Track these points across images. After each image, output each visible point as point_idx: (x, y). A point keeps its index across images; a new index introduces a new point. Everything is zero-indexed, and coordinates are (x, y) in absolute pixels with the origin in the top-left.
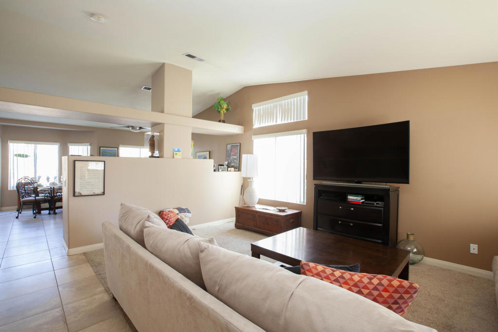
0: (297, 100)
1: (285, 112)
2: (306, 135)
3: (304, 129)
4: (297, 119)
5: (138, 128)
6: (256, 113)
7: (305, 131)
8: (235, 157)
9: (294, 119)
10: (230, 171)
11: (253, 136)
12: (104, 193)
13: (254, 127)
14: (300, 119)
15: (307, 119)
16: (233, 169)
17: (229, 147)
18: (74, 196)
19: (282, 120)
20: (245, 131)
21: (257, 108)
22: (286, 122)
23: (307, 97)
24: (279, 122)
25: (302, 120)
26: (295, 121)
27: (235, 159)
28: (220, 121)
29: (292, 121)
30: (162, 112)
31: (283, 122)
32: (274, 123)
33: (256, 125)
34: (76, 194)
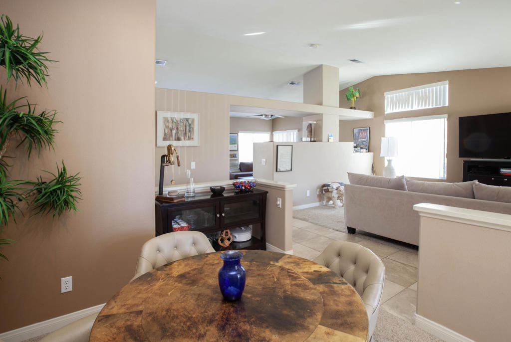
0: (436, 89)
1: (423, 99)
2: (446, 119)
3: (445, 114)
4: (436, 105)
5: (270, 116)
6: (388, 99)
7: (446, 115)
8: (365, 140)
9: (432, 106)
10: (363, 152)
11: (385, 121)
12: (291, 169)
13: (386, 113)
14: (440, 104)
15: (447, 104)
16: (365, 150)
17: (356, 130)
18: (277, 171)
19: (418, 106)
20: (375, 116)
21: (389, 96)
22: (423, 108)
23: (447, 86)
24: (415, 108)
25: (442, 106)
26: (434, 107)
27: (364, 141)
28: (351, 108)
29: (431, 107)
30: (321, 104)
31: (420, 108)
32: (410, 109)
33: (388, 110)
34: (278, 170)
